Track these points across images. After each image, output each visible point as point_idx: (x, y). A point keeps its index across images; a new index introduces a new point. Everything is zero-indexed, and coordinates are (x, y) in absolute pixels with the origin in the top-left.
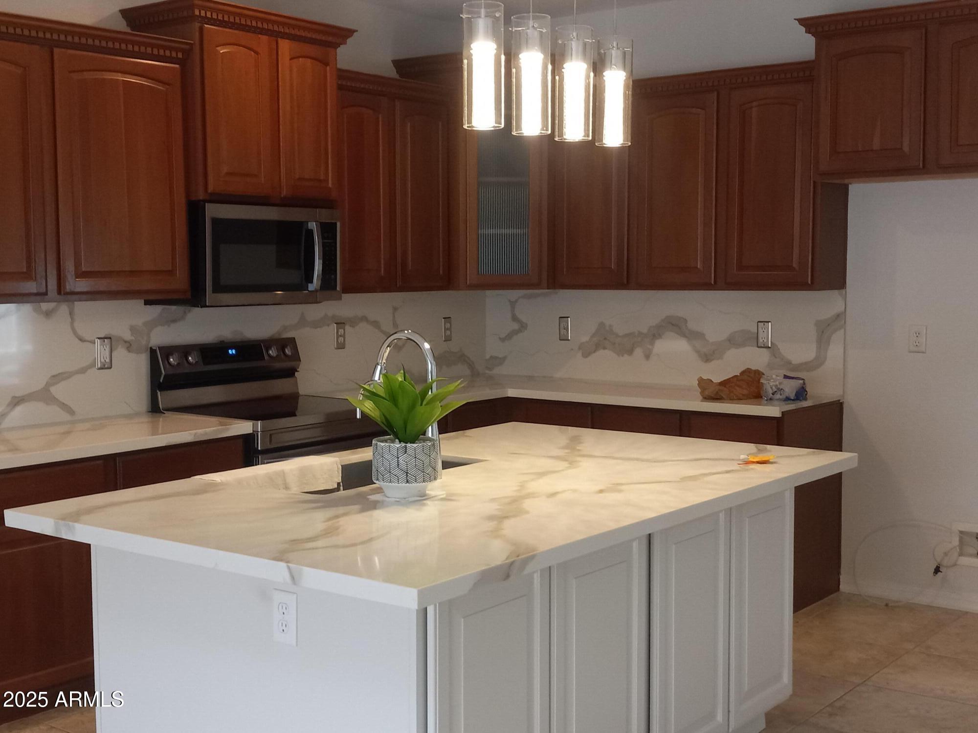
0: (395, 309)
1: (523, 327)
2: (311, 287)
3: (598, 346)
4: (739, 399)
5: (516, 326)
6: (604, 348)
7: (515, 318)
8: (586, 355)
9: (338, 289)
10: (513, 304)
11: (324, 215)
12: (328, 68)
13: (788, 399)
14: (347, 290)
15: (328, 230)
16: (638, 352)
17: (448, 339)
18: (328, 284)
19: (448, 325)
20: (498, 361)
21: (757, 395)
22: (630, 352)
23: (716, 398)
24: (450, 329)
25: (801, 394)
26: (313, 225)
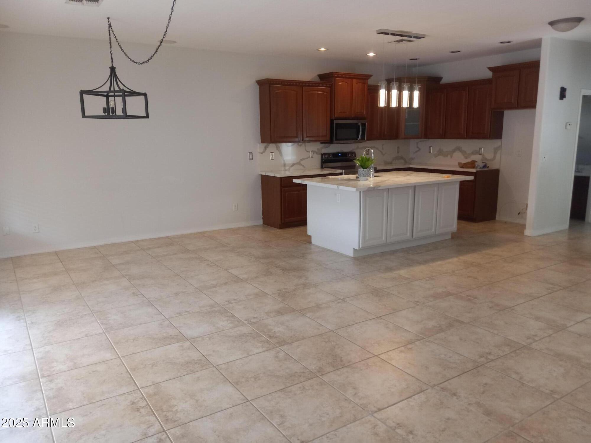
0: (383, 145)
1: (420, 149)
2: (359, 139)
3: (439, 155)
4: (469, 168)
5: (418, 149)
6: (440, 155)
7: (417, 147)
8: (436, 157)
9: (366, 139)
10: (417, 143)
11: (363, 121)
12: (365, 85)
13: (481, 168)
14: (368, 140)
15: (363, 125)
16: (449, 156)
17: (398, 153)
18: (363, 138)
19: (398, 149)
20: (412, 159)
21: (474, 167)
22: (447, 156)
23: (462, 167)
24: (399, 150)
25: (485, 166)
26: (360, 124)
